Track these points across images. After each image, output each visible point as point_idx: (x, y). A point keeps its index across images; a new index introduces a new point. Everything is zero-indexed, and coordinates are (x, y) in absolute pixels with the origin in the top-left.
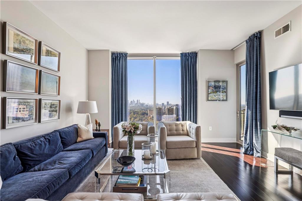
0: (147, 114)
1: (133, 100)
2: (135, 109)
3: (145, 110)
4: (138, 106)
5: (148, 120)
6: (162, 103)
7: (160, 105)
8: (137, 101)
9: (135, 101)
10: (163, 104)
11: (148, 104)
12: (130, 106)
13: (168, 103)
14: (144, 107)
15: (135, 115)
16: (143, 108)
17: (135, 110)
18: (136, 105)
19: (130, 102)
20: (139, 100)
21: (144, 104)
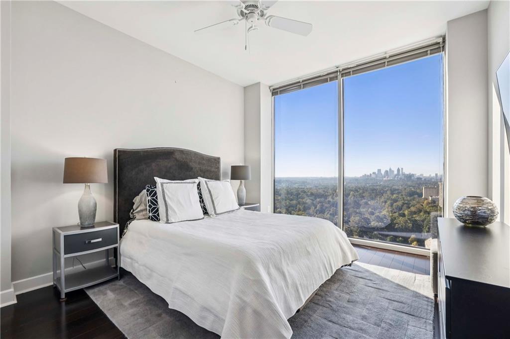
0: (420, 195)
1: (390, 169)
2: (393, 185)
3: (413, 187)
4: (401, 179)
5: (422, 205)
8: (398, 170)
9: (393, 171)
11: (422, 175)
12: (384, 179)
14: (413, 181)
15: (394, 195)
16: (409, 183)
17: (394, 187)
18: (395, 177)
19: (383, 172)
20: (402, 169)
21: (413, 176)
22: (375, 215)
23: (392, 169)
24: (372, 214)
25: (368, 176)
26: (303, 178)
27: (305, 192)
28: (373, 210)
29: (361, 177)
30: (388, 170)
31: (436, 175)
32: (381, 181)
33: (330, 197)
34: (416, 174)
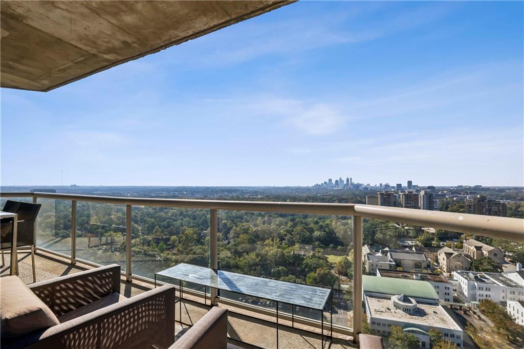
1: (340, 179)
2: (342, 195)
3: (360, 196)
4: (350, 188)
6: (397, 185)
7: (393, 187)
8: (348, 180)
9: (343, 181)
10: (399, 186)
11: (369, 185)
12: (335, 189)
13: (410, 183)
14: (360, 191)
16: (357, 193)
17: (343, 197)
18: (344, 187)
19: (333, 182)
20: (351, 179)
21: (361, 186)
22: (319, 224)
23: (342, 179)
24: (317, 223)
25: (320, 185)
28: (318, 220)
29: (313, 186)
30: (339, 180)
31: (381, 184)
32: (332, 190)
34: (363, 184)
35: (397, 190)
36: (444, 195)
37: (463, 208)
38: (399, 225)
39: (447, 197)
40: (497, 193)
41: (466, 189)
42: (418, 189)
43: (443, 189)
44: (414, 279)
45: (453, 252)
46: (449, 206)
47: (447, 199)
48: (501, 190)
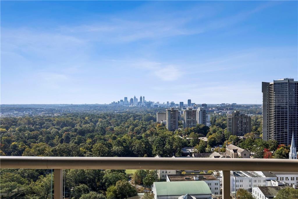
0: (155, 120)
1: (135, 97)
2: (137, 112)
3: (151, 113)
4: (143, 106)
5: (156, 129)
6: (180, 102)
7: (177, 105)
8: (141, 98)
10: (182, 103)
11: (158, 103)
12: (130, 106)
13: (189, 101)
14: (152, 108)
15: (136, 120)
16: (149, 110)
17: (137, 113)
18: (138, 104)
19: (129, 100)
20: (144, 97)
21: (152, 104)
22: (117, 139)
23: (136, 98)
24: (114, 138)
25: (116, 103)
26: (51, 105)
27: (50, 121)
28: (116, 136)
29: (110, 104)
30: (133, 98)
31: (168, 102)
32: (127, 108)
33: (78, 124)
34: (154, 102)
35: (180, 107)
36: (213, 111)
37: (225, 121)
38: (182, 136)
39: (215, 112)
40: (245, 109)
41: (227, 106)
42: (195, 106)
43: (212, 106)
44: (194, 180)
45: (220, 155)
46: (217, 119)
47: (215, 114)
48: (248, 107)
